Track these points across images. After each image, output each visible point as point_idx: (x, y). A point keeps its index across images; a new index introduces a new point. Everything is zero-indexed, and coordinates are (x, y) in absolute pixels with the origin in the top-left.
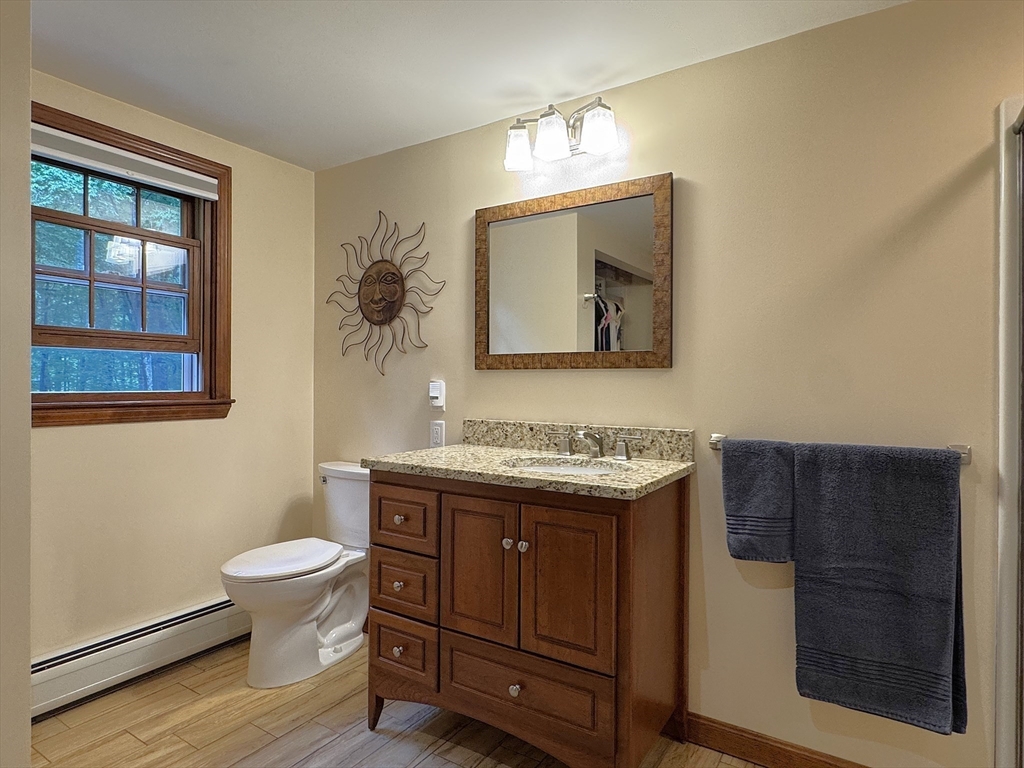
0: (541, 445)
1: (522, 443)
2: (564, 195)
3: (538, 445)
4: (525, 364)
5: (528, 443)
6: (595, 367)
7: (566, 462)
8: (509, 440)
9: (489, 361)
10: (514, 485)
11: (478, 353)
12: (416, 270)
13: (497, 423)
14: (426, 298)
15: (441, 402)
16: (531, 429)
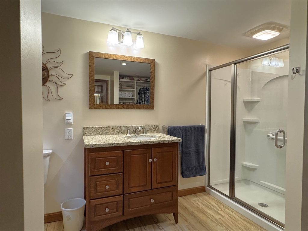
0: (116, 133)
1: (109, 133)
2: (124, 56)
3: (115, 133)
4: (110, 107)
5: (112, 133)
6: (134, 109)
7: (132, 137)
8: (104, 132)
9: (95, 106)
10: (151, 143)
11: (90, 103)
12: (56, 67)
13: (99, 127)
14: (62, 80)
15: (71, 121)
16: (113, 128)
